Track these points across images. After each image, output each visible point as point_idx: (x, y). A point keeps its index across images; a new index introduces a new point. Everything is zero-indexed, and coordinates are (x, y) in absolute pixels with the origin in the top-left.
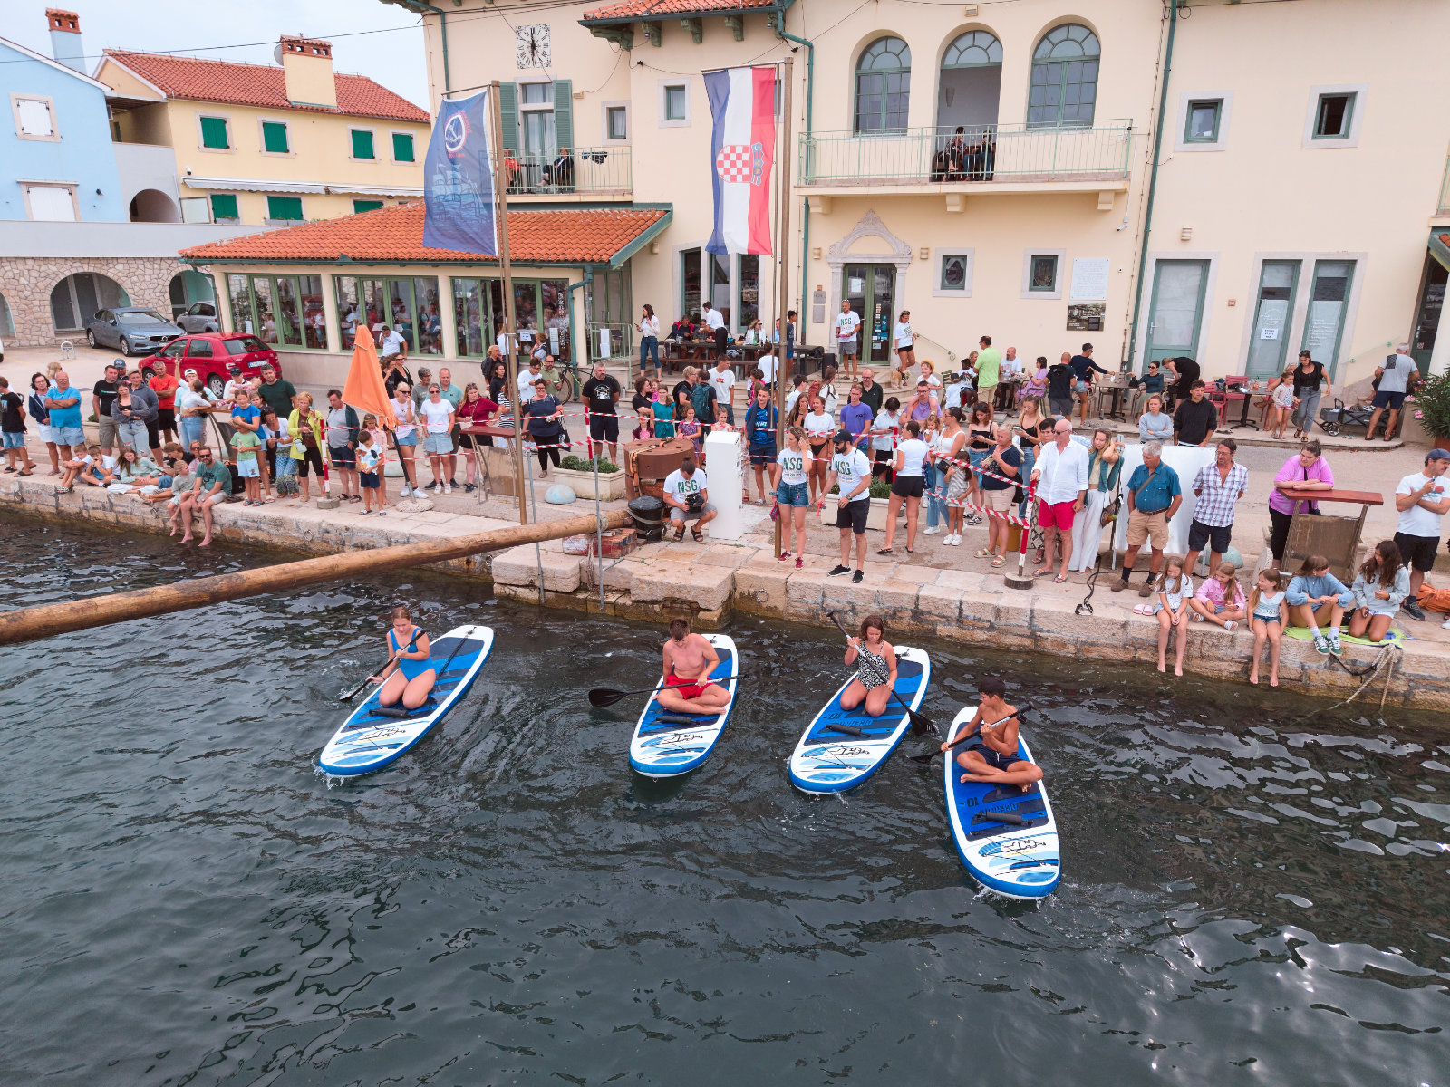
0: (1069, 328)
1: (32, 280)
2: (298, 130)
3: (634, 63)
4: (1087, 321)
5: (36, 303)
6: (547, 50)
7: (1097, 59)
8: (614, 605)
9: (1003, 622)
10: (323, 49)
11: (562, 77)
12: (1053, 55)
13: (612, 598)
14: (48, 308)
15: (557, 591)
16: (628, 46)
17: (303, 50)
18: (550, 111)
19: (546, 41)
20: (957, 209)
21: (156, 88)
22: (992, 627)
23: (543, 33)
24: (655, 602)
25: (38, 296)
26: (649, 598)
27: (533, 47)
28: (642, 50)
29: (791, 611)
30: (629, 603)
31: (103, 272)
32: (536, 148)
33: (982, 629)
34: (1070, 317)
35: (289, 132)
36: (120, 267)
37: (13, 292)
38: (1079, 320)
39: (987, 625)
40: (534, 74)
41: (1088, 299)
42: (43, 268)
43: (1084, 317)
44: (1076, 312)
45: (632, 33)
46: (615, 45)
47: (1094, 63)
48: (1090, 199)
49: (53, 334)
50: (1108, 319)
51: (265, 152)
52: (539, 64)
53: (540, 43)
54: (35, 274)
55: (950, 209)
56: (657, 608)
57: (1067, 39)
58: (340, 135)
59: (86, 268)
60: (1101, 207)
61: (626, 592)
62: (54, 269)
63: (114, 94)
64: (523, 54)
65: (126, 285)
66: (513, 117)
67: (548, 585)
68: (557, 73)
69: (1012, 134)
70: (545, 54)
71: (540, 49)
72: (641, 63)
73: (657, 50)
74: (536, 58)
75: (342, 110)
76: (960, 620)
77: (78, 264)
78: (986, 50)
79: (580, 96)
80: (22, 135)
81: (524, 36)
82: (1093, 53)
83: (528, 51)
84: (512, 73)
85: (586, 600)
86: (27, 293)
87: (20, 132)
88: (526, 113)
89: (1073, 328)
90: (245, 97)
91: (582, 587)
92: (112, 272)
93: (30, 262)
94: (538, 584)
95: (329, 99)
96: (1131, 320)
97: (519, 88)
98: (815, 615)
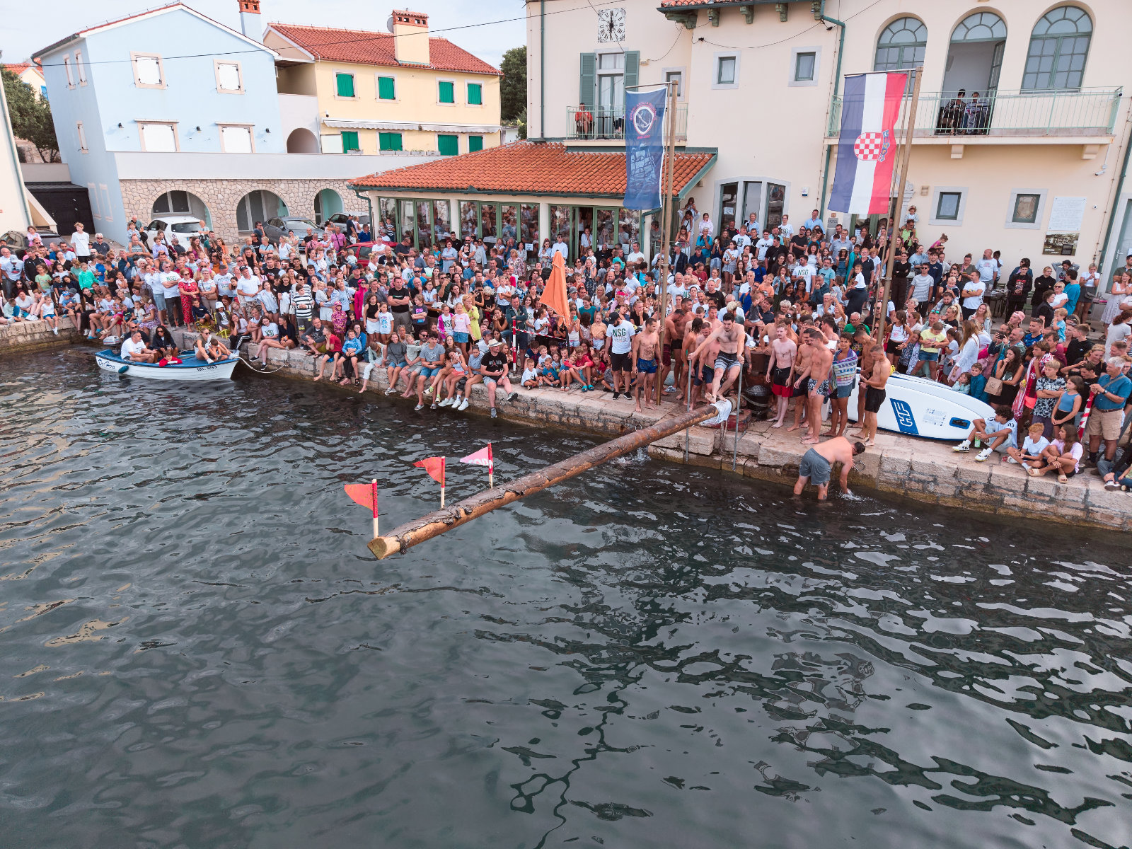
0: (1044, 253)
1: (226, 196)
2: (403, 82)
3: (696, 38)
4: (1062, 247)
5: (228, 212)
6: (622, 28)
7: (1089, 35)
8: (744, 467)
9: (1061, 497)
10: (422, 20)
11: (632, 49)
12: (1049, 32)
13: (742, 462)
14: (235, 216)
15: (698, 454)
16: (692, 26)
17: (408, 21)
18: (621, 75)
19: (622, 21)
20: (960, 156)
21: (307, 53)
22: (1052, 500)
23: (620, 15)
24: (776, 467)
25: (229, 207)
26: (773, 464)
27: (611, 25)
28: (703, 28)
29: (882, 479)
30: (756, 466)
31: (271, 190)
32: (606, 103)
33: (1043, 501)
34: (1047, 244)
35: (397, 84)
36: (282, 186)
37: (214, 205)
38: (1054, 246)
39: (1048, 499)
40: (610, 46)
41: (1065, 231)
42: (233, 187)
43: (1061, 245)
44: (1052, 241)
45: (696, 16)
46: (680, 25)
47: (1087, 39)
48: (1078, 150)
49: (237, 235)
50: (1079, 246)
51: (379, 100)
52: (615, 39)
53: (617, 23)
54: (228, 191)
55: (953, 156)
56: (779, 471)
57: (1064, 19)
58: (429, 85)
59: (261, 187)
60: (1085, 157)
61: (751, 457)
62: (240, 187)
63: (280, 58)
64: (602, 32)
65: (286, 199)
66: (592, 79)
67: (691, 449)
68: (630, 46)
69: (1009, 97)
70: (620, 31)
71: (616, 28)
72: (702, 39)
73: (716, 29)
74: (613, 34)
75: (434, 66)
76: (1025, 493)
77: (255, 184)
78: (990, 28)
79: (645, 64)
80: (219, 89)
81: (604, 16)
82: (1087, 29)
83: (606, 29)
84: (593, 47)
85: (721, 462)
86: (222, 205)
87: (219, 88)
88: (601, 76)
89: (1049, 253)
90: (367, 58)
91: (716, 452)
92: (277, 190)
93: (225, 183)
94: (684, 447)
95: (425, 59)
96: (1100, 247)
97: (598, 57)
98: (901, 484)
